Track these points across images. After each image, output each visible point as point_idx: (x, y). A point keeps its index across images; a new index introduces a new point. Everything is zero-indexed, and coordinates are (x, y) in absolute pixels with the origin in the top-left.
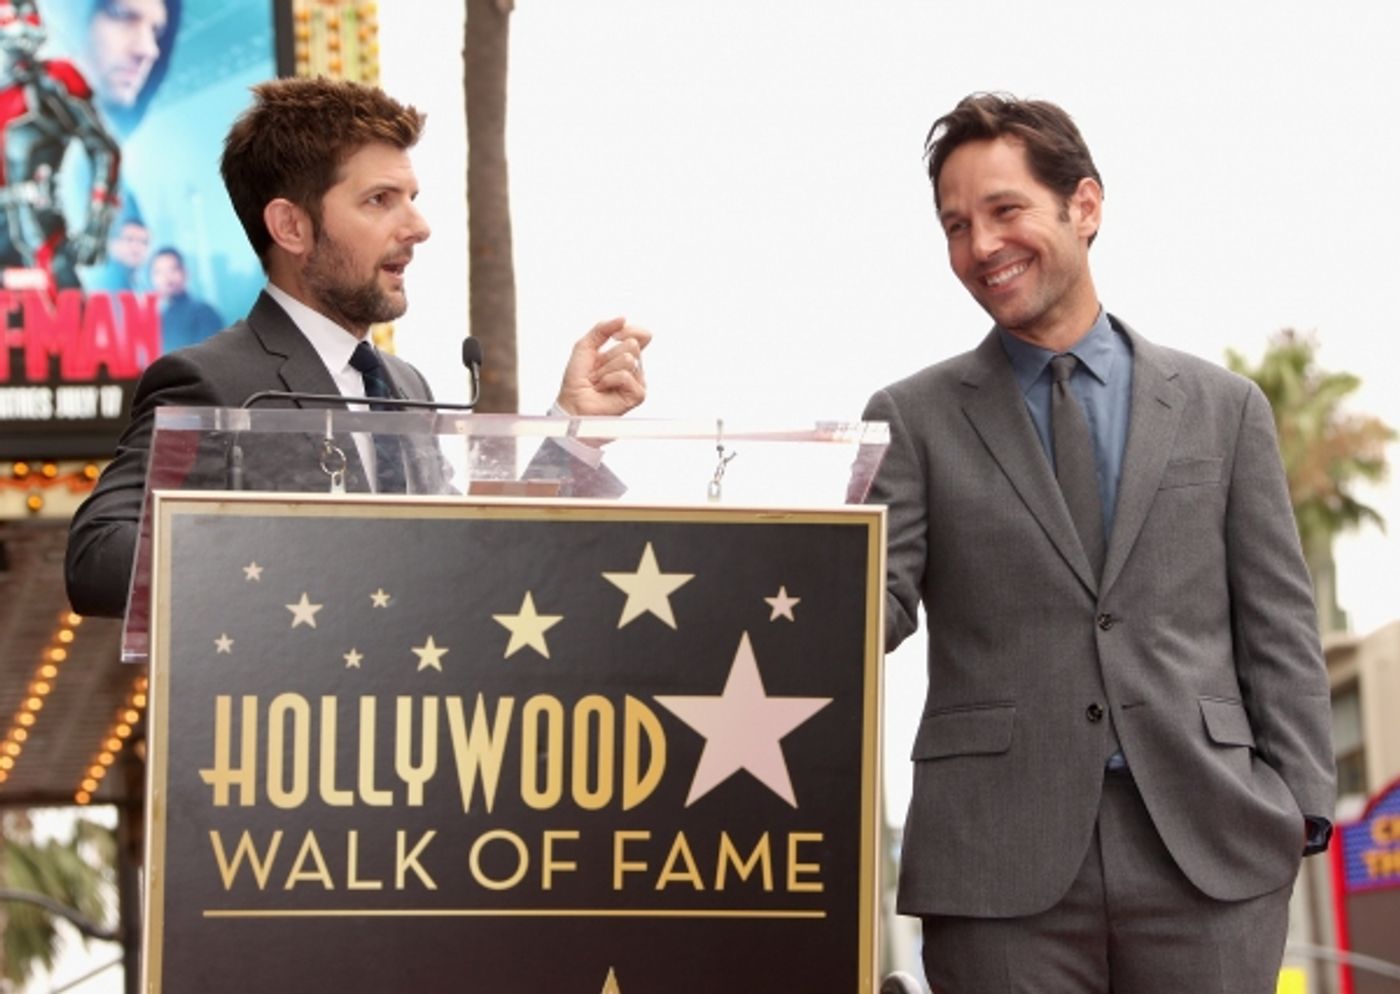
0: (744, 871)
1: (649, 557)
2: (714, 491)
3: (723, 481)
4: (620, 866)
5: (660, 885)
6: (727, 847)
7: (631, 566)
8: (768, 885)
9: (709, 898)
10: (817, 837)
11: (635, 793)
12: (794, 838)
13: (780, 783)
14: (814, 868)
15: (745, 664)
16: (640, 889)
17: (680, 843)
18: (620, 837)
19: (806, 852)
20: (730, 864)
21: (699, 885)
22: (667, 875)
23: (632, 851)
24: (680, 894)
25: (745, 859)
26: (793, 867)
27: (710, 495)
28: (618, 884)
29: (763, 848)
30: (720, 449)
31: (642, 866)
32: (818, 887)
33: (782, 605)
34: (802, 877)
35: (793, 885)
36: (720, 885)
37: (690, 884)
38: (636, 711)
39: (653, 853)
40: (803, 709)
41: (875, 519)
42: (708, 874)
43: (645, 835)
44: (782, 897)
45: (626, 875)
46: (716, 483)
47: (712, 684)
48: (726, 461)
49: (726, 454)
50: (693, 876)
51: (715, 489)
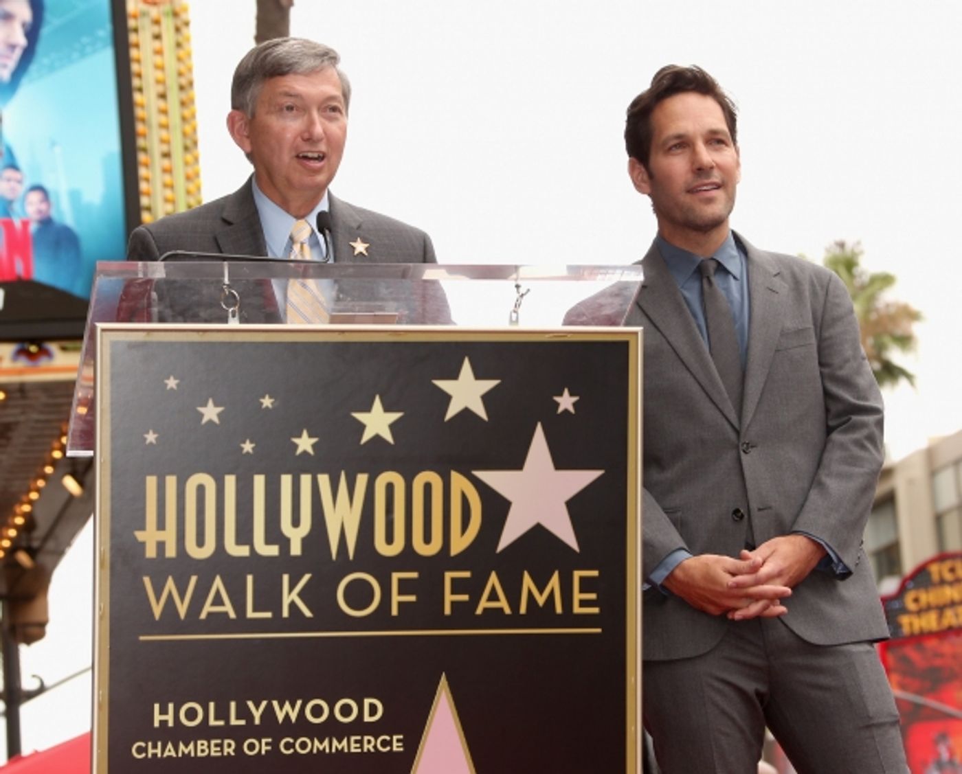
0: (541, 600)
1: (466, 368)
2: (514, 319)
3: (520, 311)
4: (449, 598)
5: (479, 611)
6: (528, 582)
7: (454, 375)
8: (559, 609)
9: (515, 620)
10: (595, 573)
11: (459, 544)
12: (577, 574)
13: (566, 533)
14: (593, 596)
15: (539, 446)
16: (463, 614)
17: (493, 579)
18: (449, 576)
19: (586, 585)
20: (530, 593)
21: (508, 611)
22: (484, 604)
23: (457, 586)
24: (494, 617)
25: (541, 591)
26: (577, 596)
27: (511, 322)
28: (447, 611)
29: (555, 582)
30: (518, 286)
31: (465, 597)
32: (595, 610)
33: (566, 402)
34: (583, 603)
35: (577, 610)
36: (523, 610)
37: (501, 610)
38: (459, 482)
39: (474, 588)
40: (583, 478)
41: (634, 336)
42: (514, 603)
43: (467, 574)
44: (569, 618)
45: (453, 603)
46: (515, 312)
47: (516, 461)
48: (522, 296)
49: (522, 290)
50: (503, 604)
51: (514, 315)
